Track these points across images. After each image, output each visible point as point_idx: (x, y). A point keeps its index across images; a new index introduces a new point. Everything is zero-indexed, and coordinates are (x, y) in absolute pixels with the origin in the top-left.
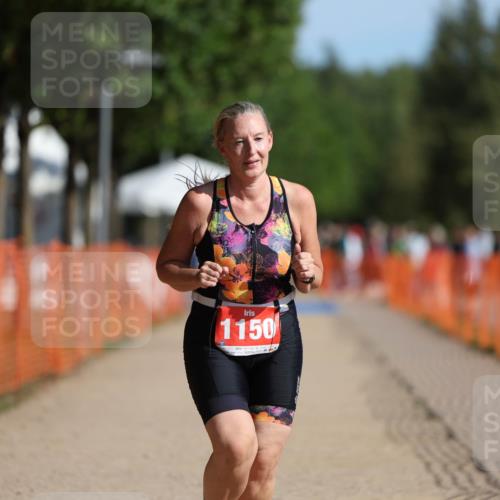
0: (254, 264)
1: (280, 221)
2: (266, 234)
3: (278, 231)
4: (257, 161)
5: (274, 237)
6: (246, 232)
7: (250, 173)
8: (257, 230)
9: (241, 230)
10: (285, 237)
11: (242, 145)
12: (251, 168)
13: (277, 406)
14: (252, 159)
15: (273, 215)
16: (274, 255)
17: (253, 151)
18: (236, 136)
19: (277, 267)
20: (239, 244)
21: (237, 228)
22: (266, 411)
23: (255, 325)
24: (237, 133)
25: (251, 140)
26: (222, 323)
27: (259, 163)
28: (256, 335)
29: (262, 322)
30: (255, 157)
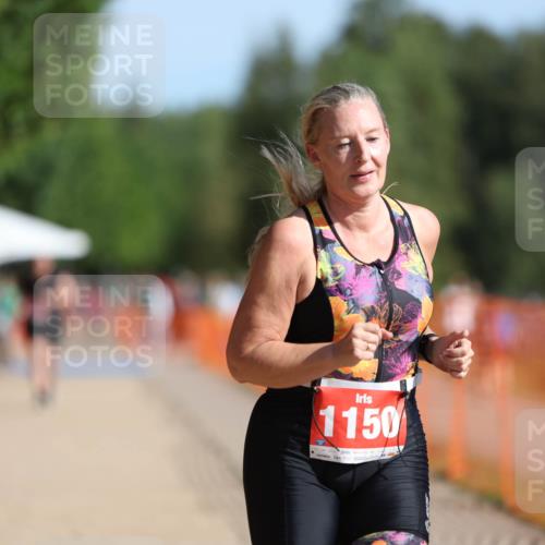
0: (389, 320)
2: (399, 274)
3: (414, 268)
4: (371, 172)
5: (411, 277)
7: (361, 190)
8: (386, 269)
9: (363, 271)
10: (423, 276)
11: (347, 149)
12: (362, 183)
13: (399, 530)
14: (364, 168)
15: (402, 246)
16: (416, 304)
17: (366, 156)
18: (337, 134)
19: (418, 322)
20: (367, 292)
22: (383, 538)
23: (372, 416)
24: (340, 130)
25: (362, 139)
26: (322, 413)
27: (374, 174)
28: (371, 432)
29: (380, 412)
30: (368, 166)
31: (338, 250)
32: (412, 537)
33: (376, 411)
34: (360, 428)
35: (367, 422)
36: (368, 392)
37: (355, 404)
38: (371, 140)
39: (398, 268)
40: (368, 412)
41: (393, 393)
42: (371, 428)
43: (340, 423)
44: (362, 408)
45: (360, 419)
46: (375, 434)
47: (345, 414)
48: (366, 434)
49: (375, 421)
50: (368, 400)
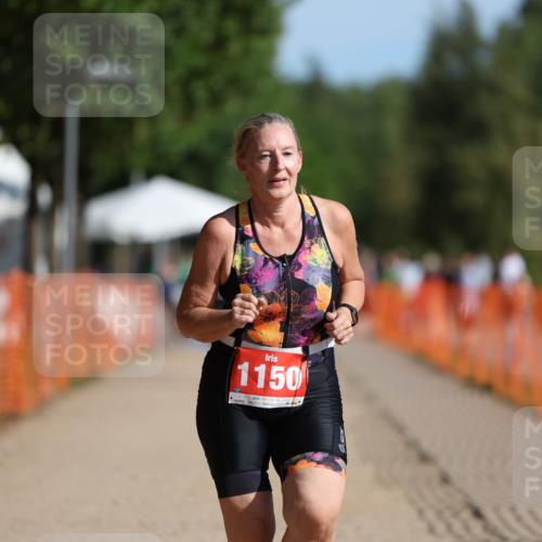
0: (289, 303)
1: (316, 248)
2: (300, 266)
3: (314, 260)
4: (285, 180)
5: (309, 268)
6: (277, 266)
7: (276, 193)
8: (289, 261)
9: (270, 263)
10: (324, 267)
11: (268, 159)
12: (278, 187)
14: (279, 175)
15: (307, 242)
16: (313, 290)
17: (281, 166)
18: (260, 148)
19: (317, 303)
20: (269, 281)
21: (266, 261)
23: (278, 372)
24: (263, 145)
25: (279, 153)
26: (239, 367)
27: (287, 182)
28: (277, 384)
29: (286, 370)
30: (283, 174)
31: (253, 246)
32: (327, 455)
33: (282, 368)
34: (268, 380)
35: (273, 376)
36: (275, 353)
37: (264, 362)
38: (287, 154)
39: (301, 261)
40: (275, 369)
41: (297, 356)
42: (277, 381)
43: (253, 376)
44: (270, 365)
45: (268, 373)
46: (280, 387)
47: (256, 369)
48: (273, 385)
49: (281, 377)
50: (275, 359)
